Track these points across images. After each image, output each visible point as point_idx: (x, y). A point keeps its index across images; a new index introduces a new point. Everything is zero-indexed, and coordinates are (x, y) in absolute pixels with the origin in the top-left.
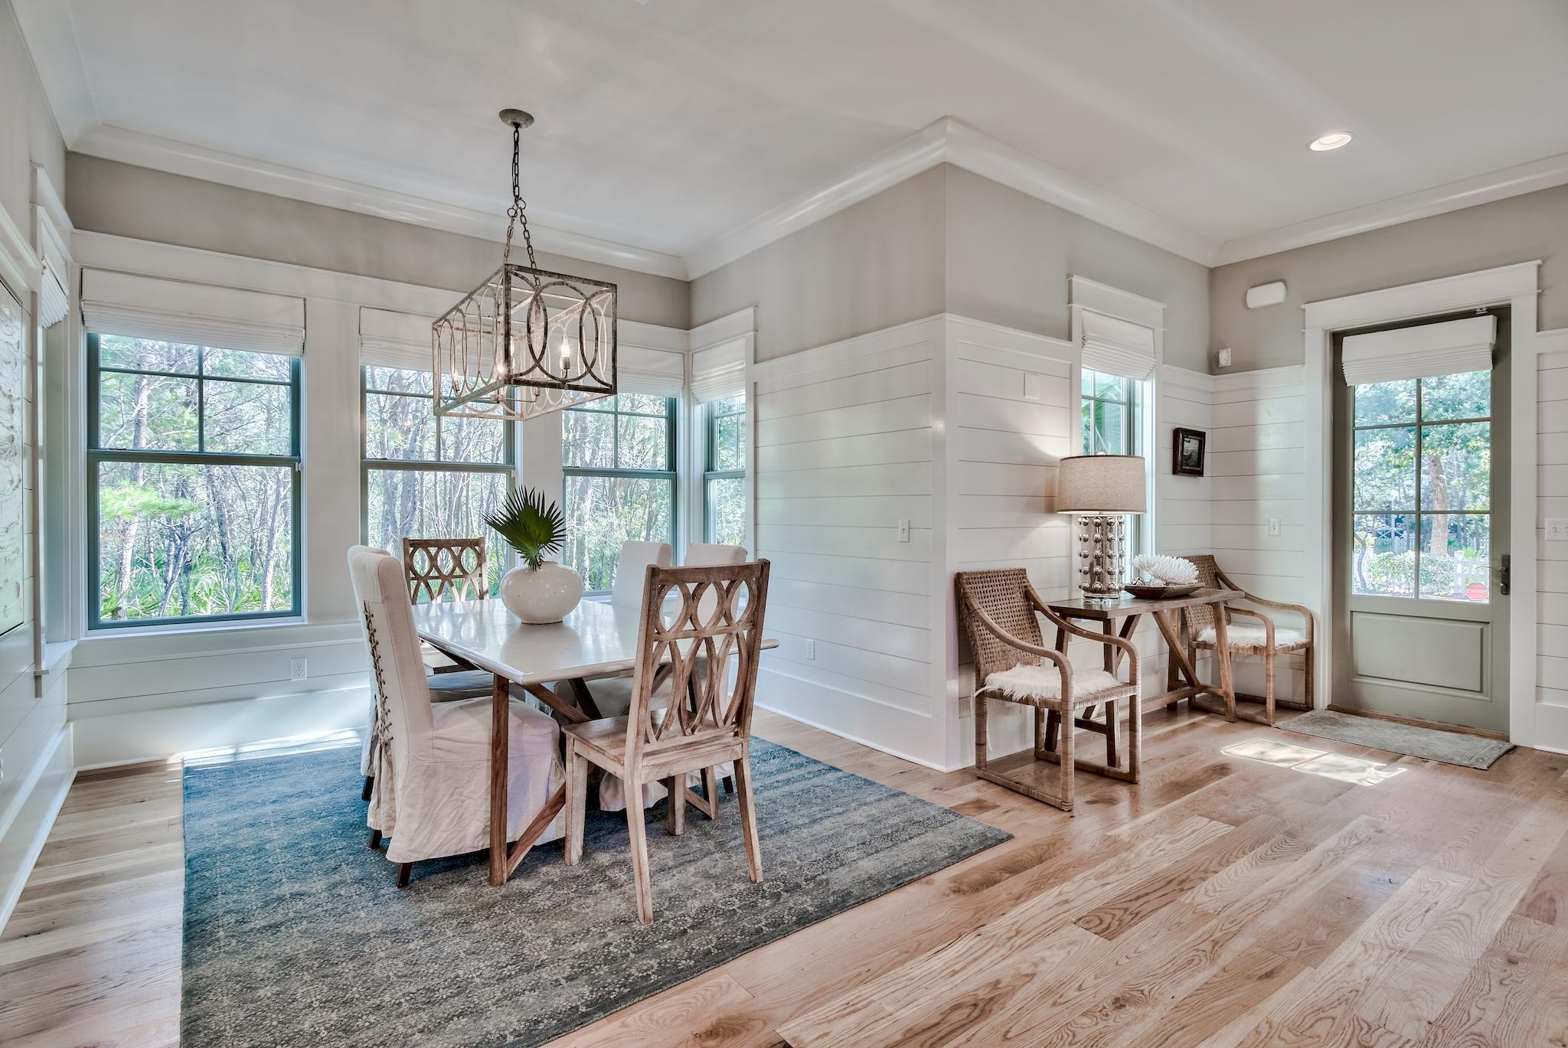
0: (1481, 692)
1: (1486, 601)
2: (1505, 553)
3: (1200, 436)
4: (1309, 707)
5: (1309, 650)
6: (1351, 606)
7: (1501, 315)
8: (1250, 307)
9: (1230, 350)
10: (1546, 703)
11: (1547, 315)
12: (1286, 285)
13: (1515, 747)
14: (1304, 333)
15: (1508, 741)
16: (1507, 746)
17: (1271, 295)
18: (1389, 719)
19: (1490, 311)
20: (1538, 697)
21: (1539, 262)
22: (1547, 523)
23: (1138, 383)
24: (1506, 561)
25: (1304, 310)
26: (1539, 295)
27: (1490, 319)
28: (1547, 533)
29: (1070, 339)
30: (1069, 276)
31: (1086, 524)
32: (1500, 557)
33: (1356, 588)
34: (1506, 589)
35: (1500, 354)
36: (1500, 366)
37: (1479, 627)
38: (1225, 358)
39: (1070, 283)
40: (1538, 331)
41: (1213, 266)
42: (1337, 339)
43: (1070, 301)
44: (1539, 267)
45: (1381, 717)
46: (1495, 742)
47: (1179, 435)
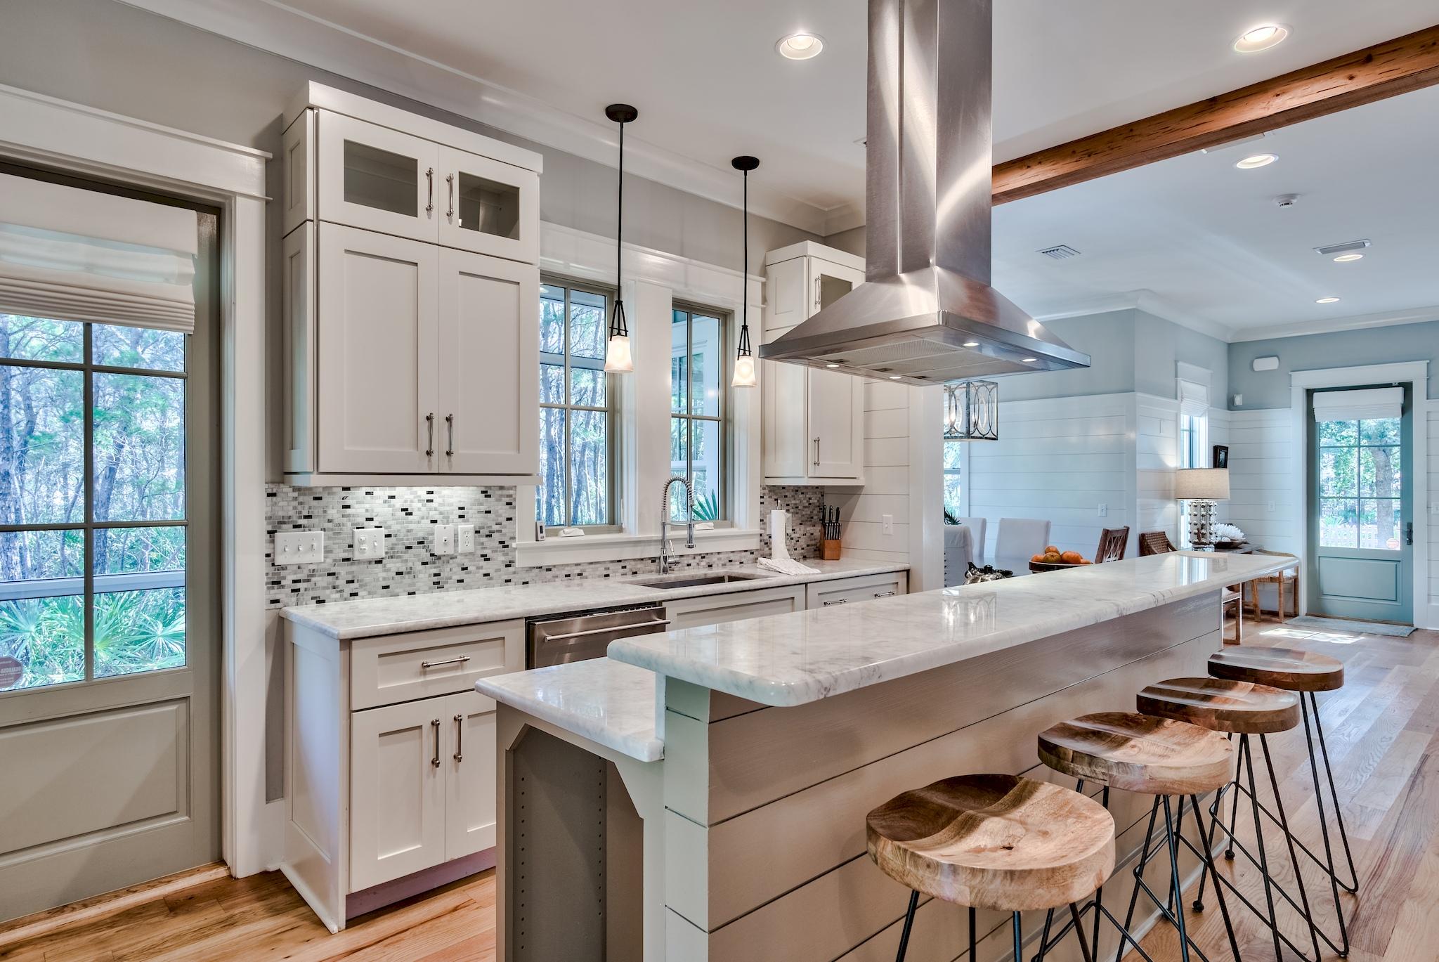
0: (1396, 600)
1: (1398, 549)
2: (1410, 521)
3: (1226, 449)
4: (1296, 614)
5: (1296, 580)
6: (1319, 553)
7: (1407, 387)
8: (1256, 370)
9: (1241, 395)
10: (1433, 604)
11: (1432, 391)
12: (1279, 359)
13: (1417, 629)
14: (1291, 389)
15: (1413, 626)
16: (1413, 629)
17: (1271, 364)
18: (1343, 619)
19: (1400, 385)
20: (1429, 601)
21: (1428, 361)
22: (1433, 505)
23: (1196, 419)
24: (1410, 526)
25: (1291, 375)
26: (1428, 379)
27: (1401, 390)
28: (1433, 511)
29: (1176, 398)
30: (1176, 362)
31: (1196, 506)
32: (1406, 524)
33: (1323, 543)
34: (1410, 542)
35: (1406, 409)
36: (1405, 416)
37: (1395, 563)
38: (1238, 400)
39: (1176, 365)
40: (1427, 399)
41: (1230, 341)
42: (1310, 393)
43: (1176, 376)
44: (1428, 363)
45: (1339, 618)
46: (1406, 627)
47: (1217, 450)
